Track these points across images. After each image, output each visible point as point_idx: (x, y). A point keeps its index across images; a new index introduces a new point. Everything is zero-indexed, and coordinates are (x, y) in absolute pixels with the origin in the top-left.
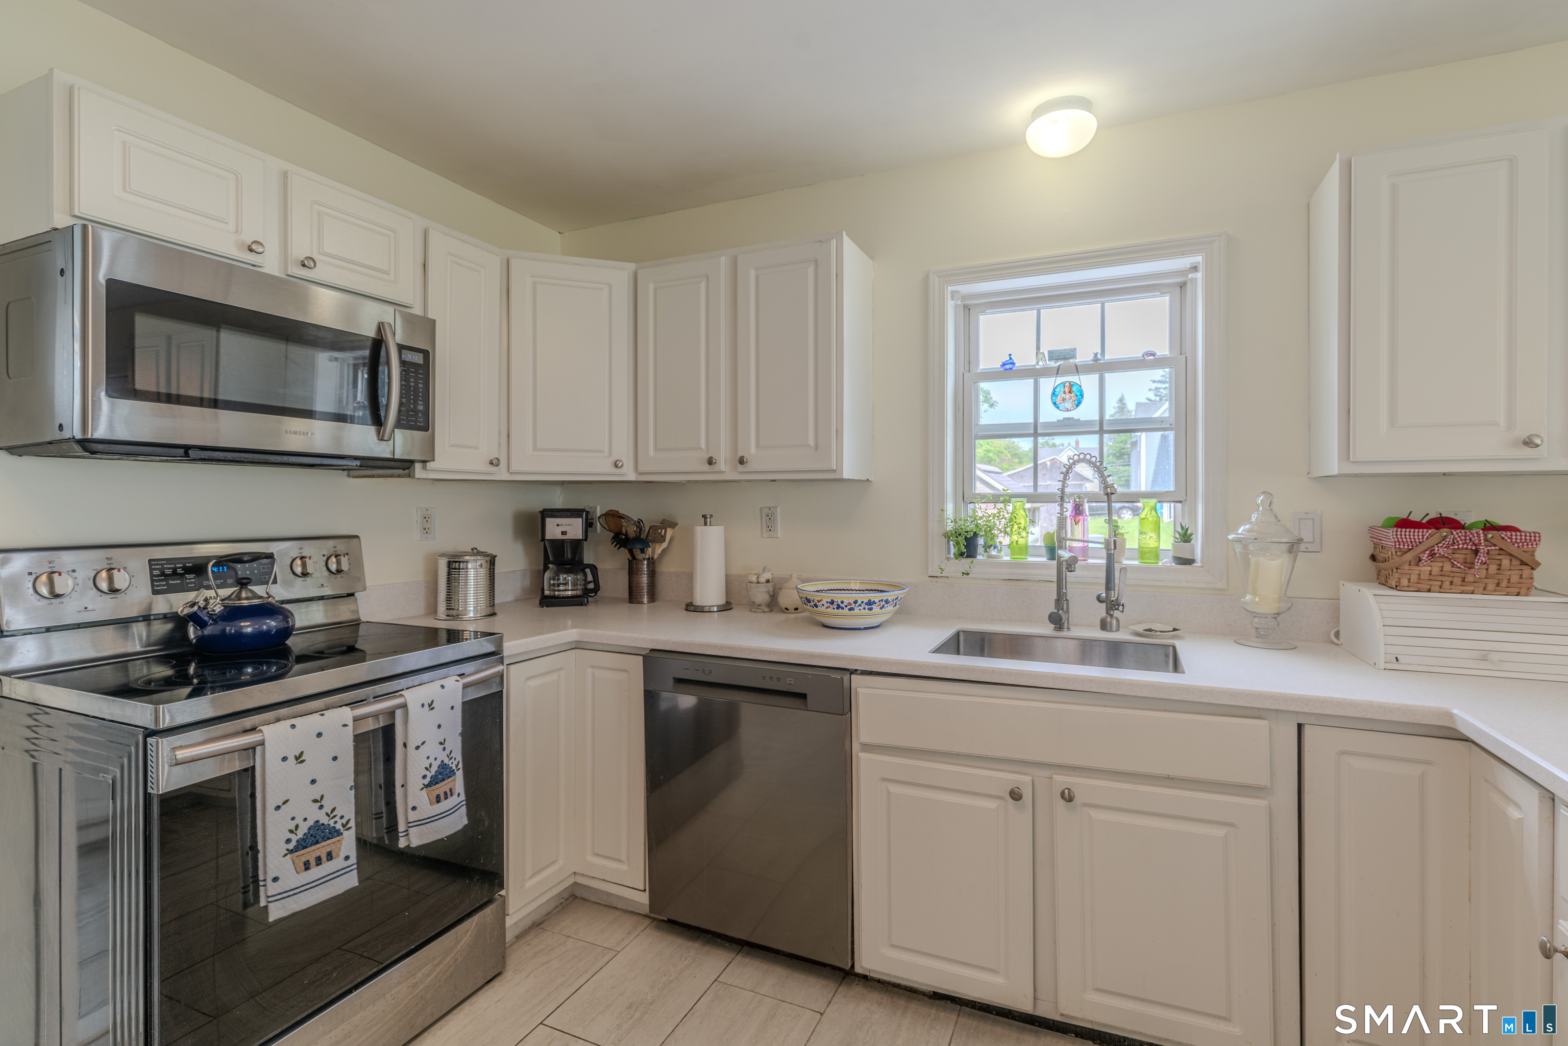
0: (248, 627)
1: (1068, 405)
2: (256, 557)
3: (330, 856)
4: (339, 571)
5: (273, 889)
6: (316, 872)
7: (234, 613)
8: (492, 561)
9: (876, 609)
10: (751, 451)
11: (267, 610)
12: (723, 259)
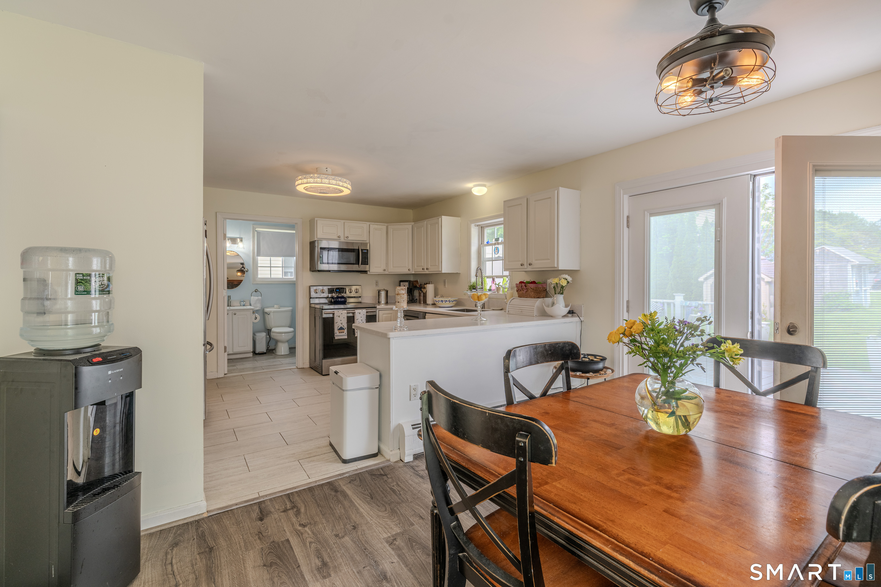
0: (340, 300)
1: (497, 253)
2: (342, 288)
3: (343, 332)
4: (357, 292)
5: (335, 334)
6: (341, 334)
7: (338, 297)
8: (387, 292)
9: (444, 303)
10: (429, 267)
11: (343, 297)
12: (425, 222)
